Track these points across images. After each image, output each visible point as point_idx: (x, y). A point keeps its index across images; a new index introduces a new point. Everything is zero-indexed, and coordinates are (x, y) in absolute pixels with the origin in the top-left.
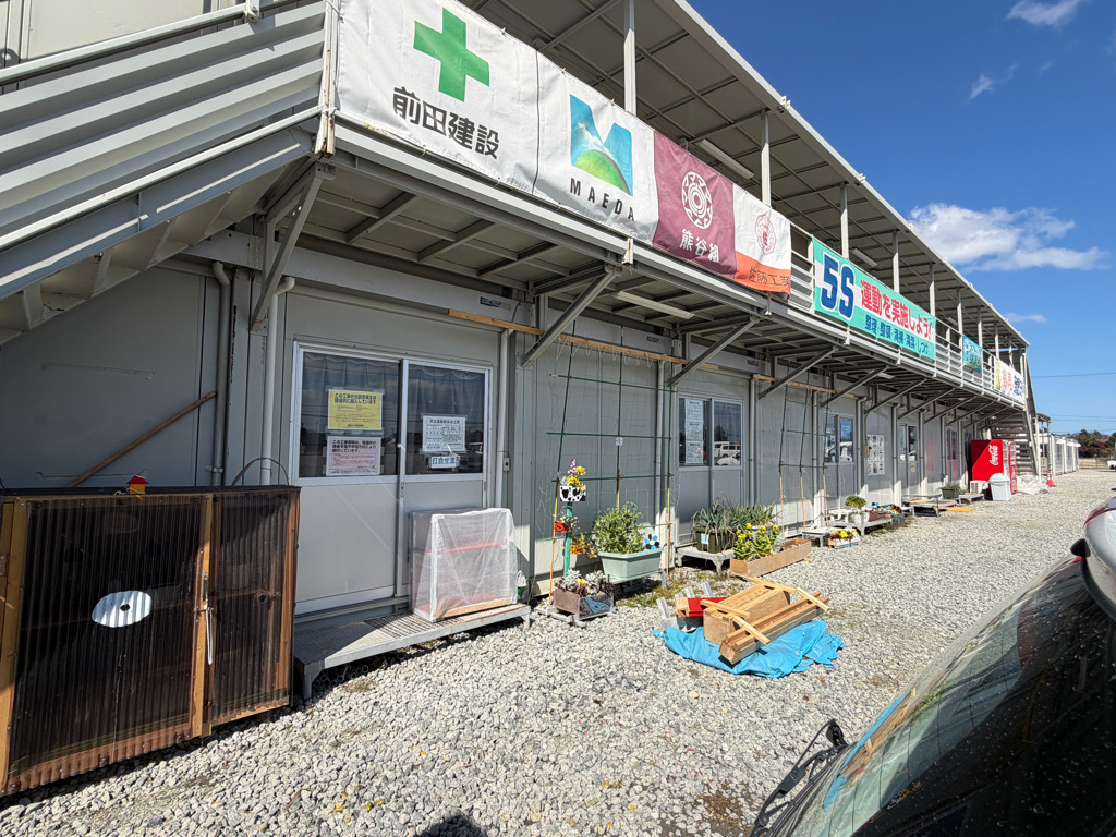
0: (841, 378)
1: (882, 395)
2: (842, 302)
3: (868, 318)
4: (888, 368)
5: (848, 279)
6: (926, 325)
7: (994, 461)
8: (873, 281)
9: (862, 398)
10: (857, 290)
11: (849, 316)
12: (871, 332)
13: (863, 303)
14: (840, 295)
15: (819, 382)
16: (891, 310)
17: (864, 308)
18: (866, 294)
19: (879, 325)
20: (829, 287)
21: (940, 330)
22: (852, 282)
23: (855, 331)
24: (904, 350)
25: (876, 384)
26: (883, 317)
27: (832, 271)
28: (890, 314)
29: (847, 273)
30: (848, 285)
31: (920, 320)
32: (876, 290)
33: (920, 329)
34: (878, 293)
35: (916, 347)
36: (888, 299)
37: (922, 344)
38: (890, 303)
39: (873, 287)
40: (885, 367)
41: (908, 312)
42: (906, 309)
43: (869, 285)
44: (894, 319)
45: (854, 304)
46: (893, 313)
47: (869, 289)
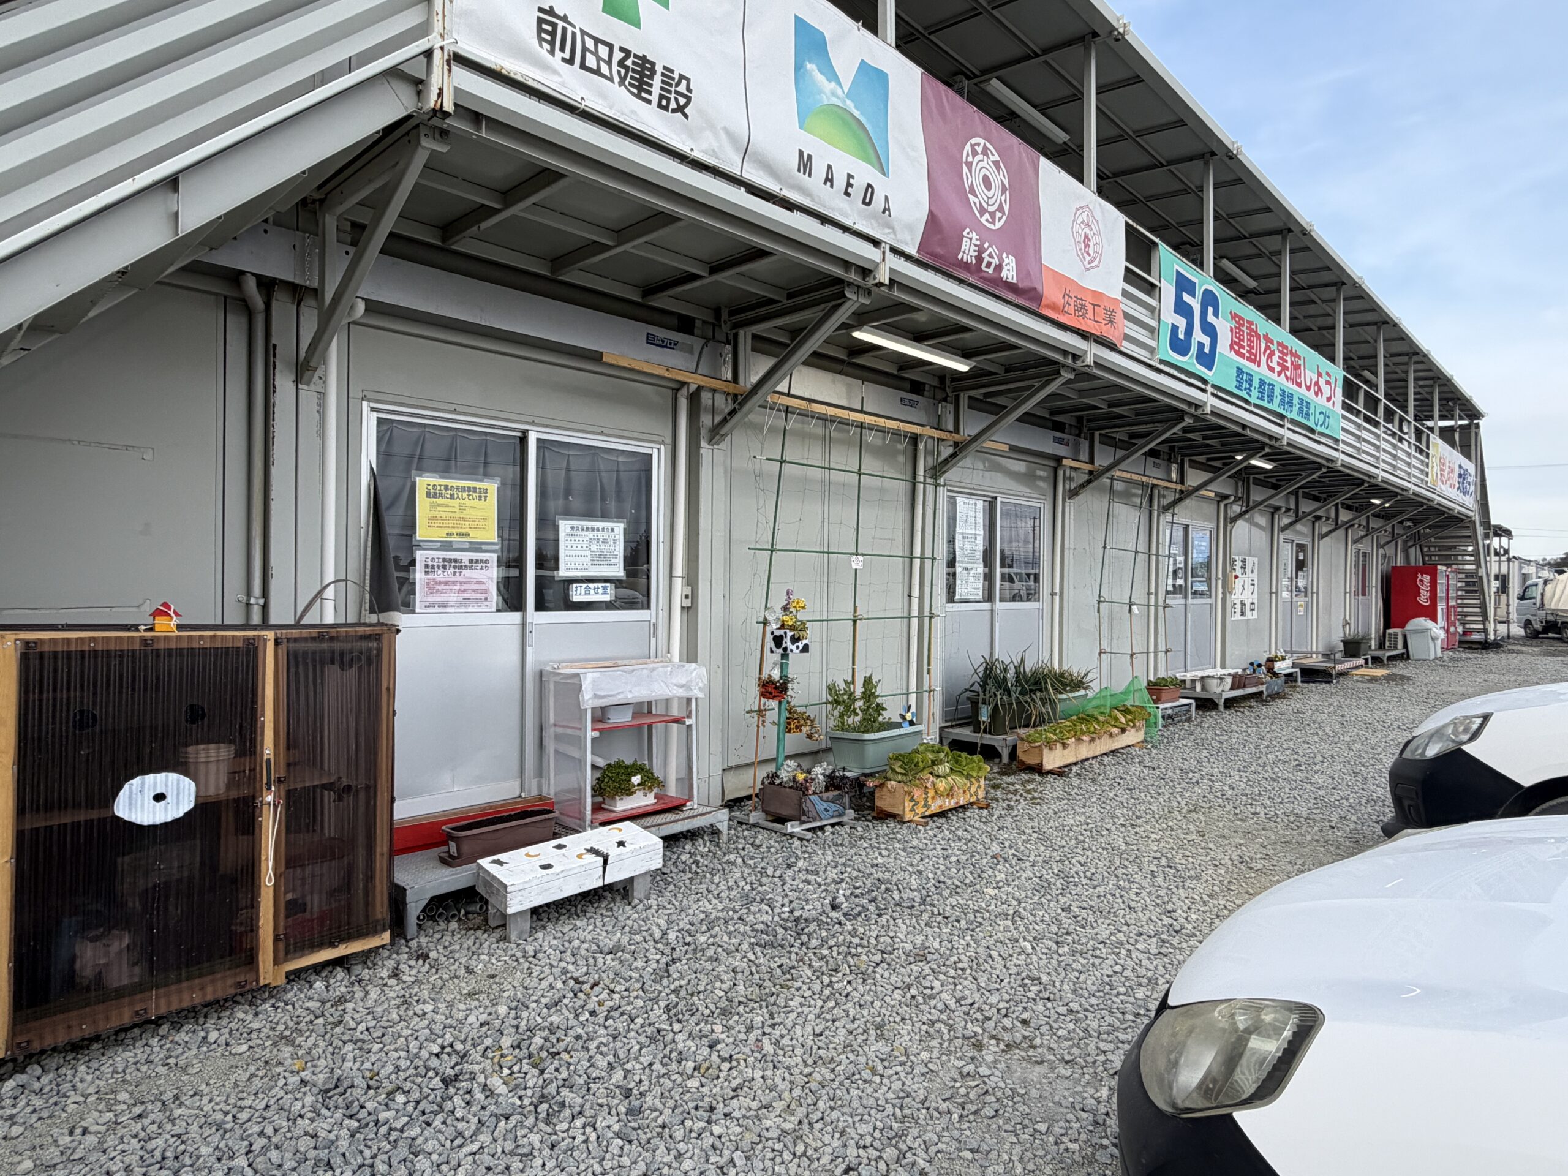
0: (1195, 465)
1: (1257, 494)
2: (1201, 345)
3: (1240, 371)
4: (1267, 450)
5: (1210, 310)
6: (1328, 383)
7: (1424, 599)
8: (1249, 313)
9: (1226, 497)
10: (1223, 327)
11: (1210, 368)
12: (1244, 394)
13: (1232, 348)
14: (1198, 336)
15: (1160, 473)
16: (1275, 359)
17: (1233, 355)
18: (1237, 331)
19: (1256, 383)
20: (1182, 323)
21: (1350, 390)
22: (1216, 314)
23: (1220, 392)
24: (1293, 422)
25: (1247, 476)
26: (1263, 370)
27: (1186, 297)
28: (1274, 365)
29: (1210, 300)
30: (1211, 318)
31: (1320, 375)
32: (1254, 327)
33: (1320, 389)
34: (1256, 332)
35: (1312, 417)
36: (1272, 342)
37: (1321, 413)
38: (1274, 347)
39: (1248, 322)
40: (1263, 449)
41: (1301, 362)
42: (1299, 358)
43: (1243, 319)
44: (1279, 374)
45: (1218, 350)
46: (1279, 364)
47: (1243, 325)
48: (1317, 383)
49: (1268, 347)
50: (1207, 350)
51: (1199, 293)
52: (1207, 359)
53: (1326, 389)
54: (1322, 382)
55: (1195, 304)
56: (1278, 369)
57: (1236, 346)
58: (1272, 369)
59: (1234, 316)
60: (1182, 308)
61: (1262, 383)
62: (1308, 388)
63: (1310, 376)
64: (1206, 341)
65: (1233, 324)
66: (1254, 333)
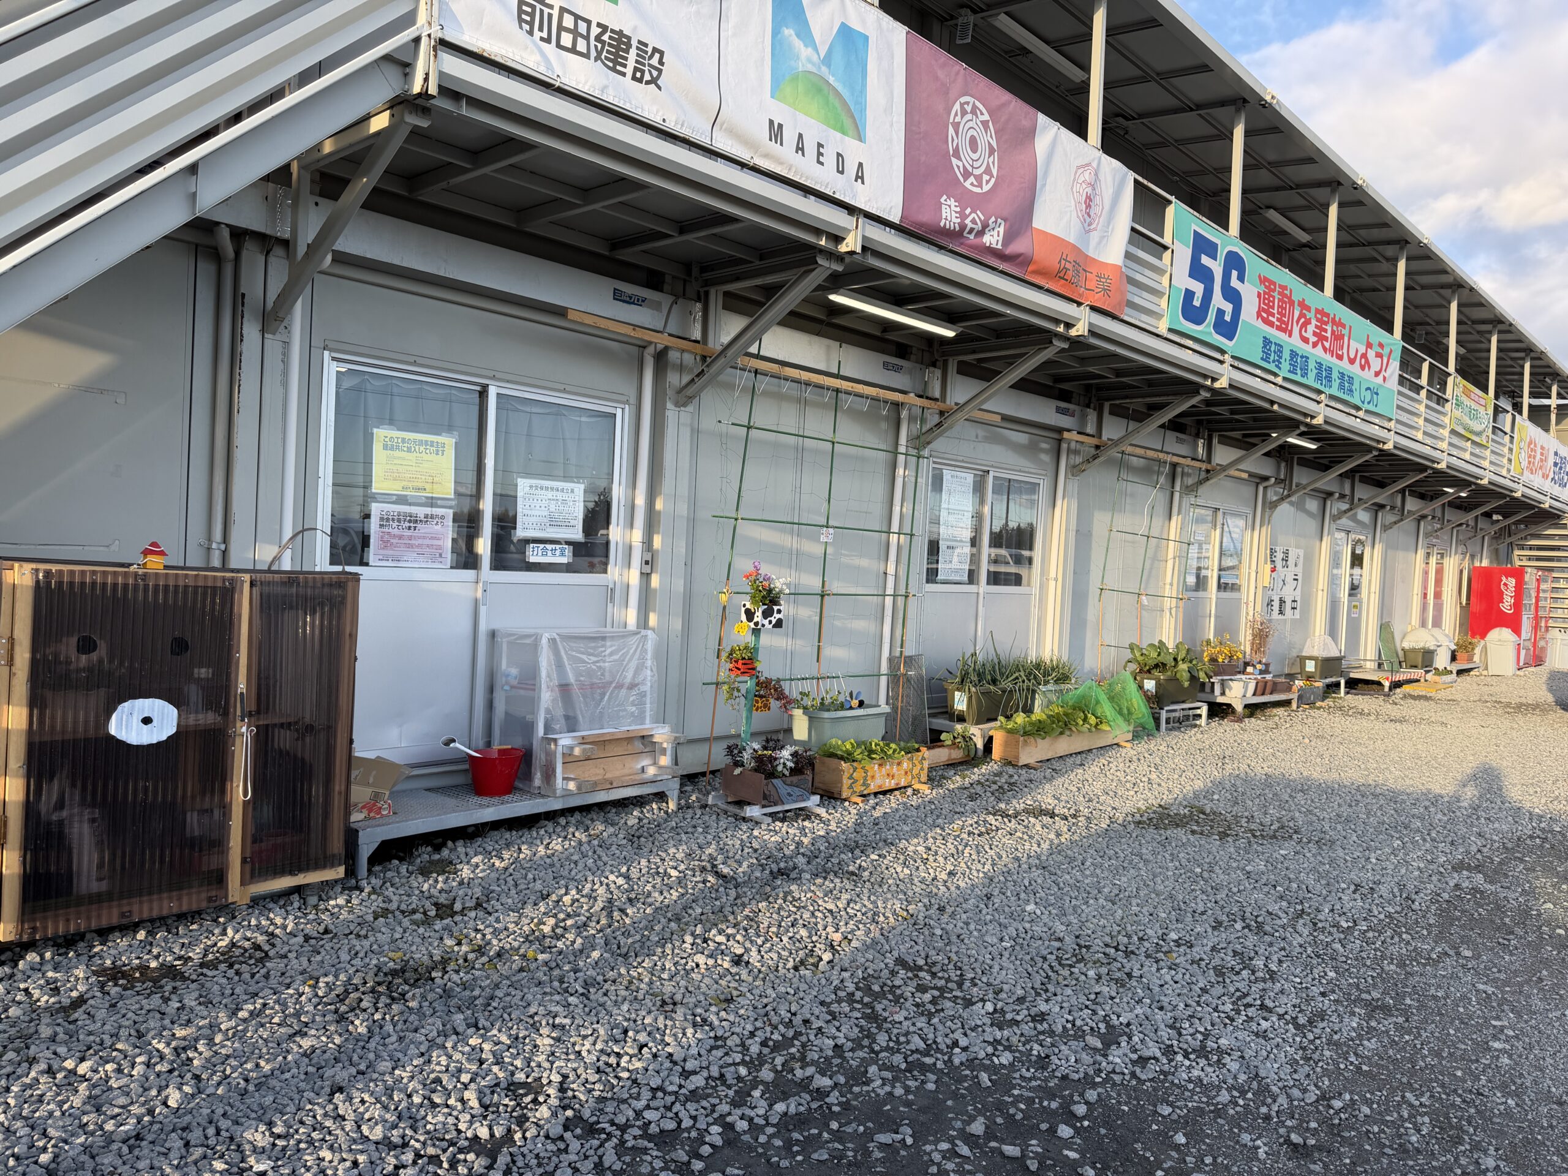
2: (1220, 313)
3: (1267, 342)
5: (1235, 274)
6: (1379, 355)
7: (1507, 605)
8: (1284, 276)
10: (1249, 292)
11: (1231, 339)
12: (1272, 367)
13: (1259, 315)
14: (1218, 301)
16: (1311, 328)
17: (1260, 324)
18: (1265, 300)
19: (1286, 355)
20: (1198, 288)
21: (1409, 365)
22: (1241, 278)
23: (1240, 363)
24: (1332, 397)
26: (1295, 341)
27: (1205, 260)
28: (1309, 334)
29: (1234, 262)
30: (1235, 283)
31: (1369, 345)
32: (1287, 292)
33: (1367, 362)
34: (1290, 298)
35: (1356, 394)
36: (1309, 309)
37: (1368, 389)
38: (1310, 315)
39: (1280, 286)
40: (1298, 427)
41: (1345, 332)
42: (1344, 326)
43: (1274, 284)
44: (1315, 345)
45: (1242, 317)
46: (1315, 334)
47: (1274, 290)
48: (1364, 356)
49: (1302, 315)
50: (1228, 318)
51: (1221, 255)
52: (1227, 328)
53: (1375, 364)
54: (1371, 354)
55: (1217, 267)
56: (1313, 339)
57: (1263, 314)
58: (1306, 340)
59: (1263, 280)
60: (1198, 272)
61: (1293, 354)
62: (1352, 361)
63: (1357, 346)
64: (1228, 308)
65: (1262, 289)
66: (1287, 300)
